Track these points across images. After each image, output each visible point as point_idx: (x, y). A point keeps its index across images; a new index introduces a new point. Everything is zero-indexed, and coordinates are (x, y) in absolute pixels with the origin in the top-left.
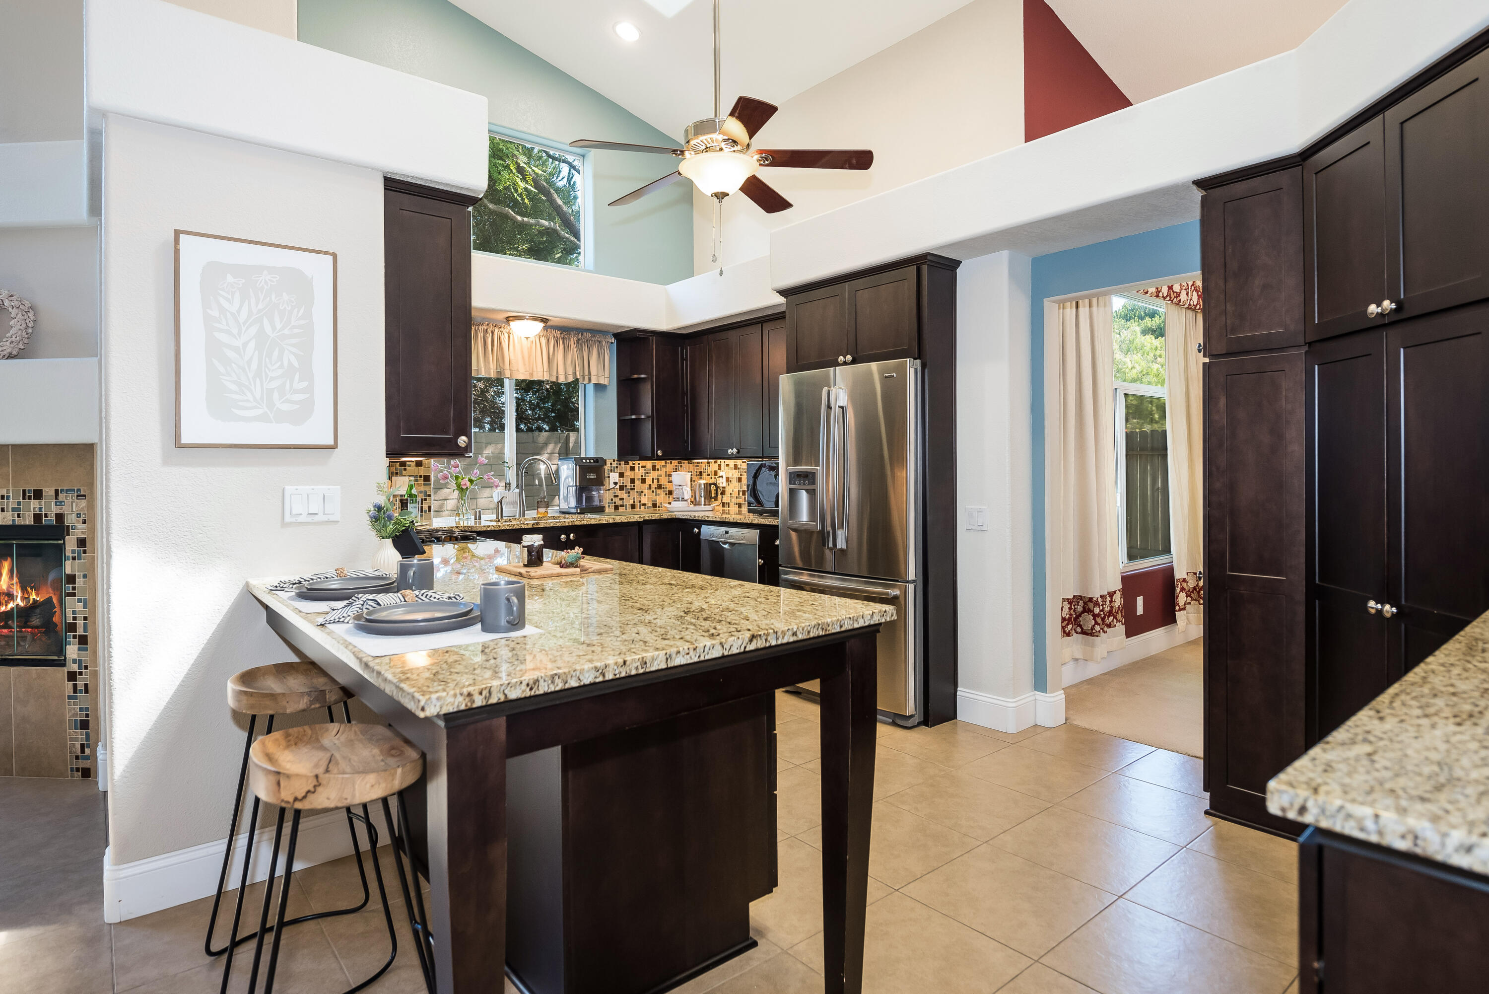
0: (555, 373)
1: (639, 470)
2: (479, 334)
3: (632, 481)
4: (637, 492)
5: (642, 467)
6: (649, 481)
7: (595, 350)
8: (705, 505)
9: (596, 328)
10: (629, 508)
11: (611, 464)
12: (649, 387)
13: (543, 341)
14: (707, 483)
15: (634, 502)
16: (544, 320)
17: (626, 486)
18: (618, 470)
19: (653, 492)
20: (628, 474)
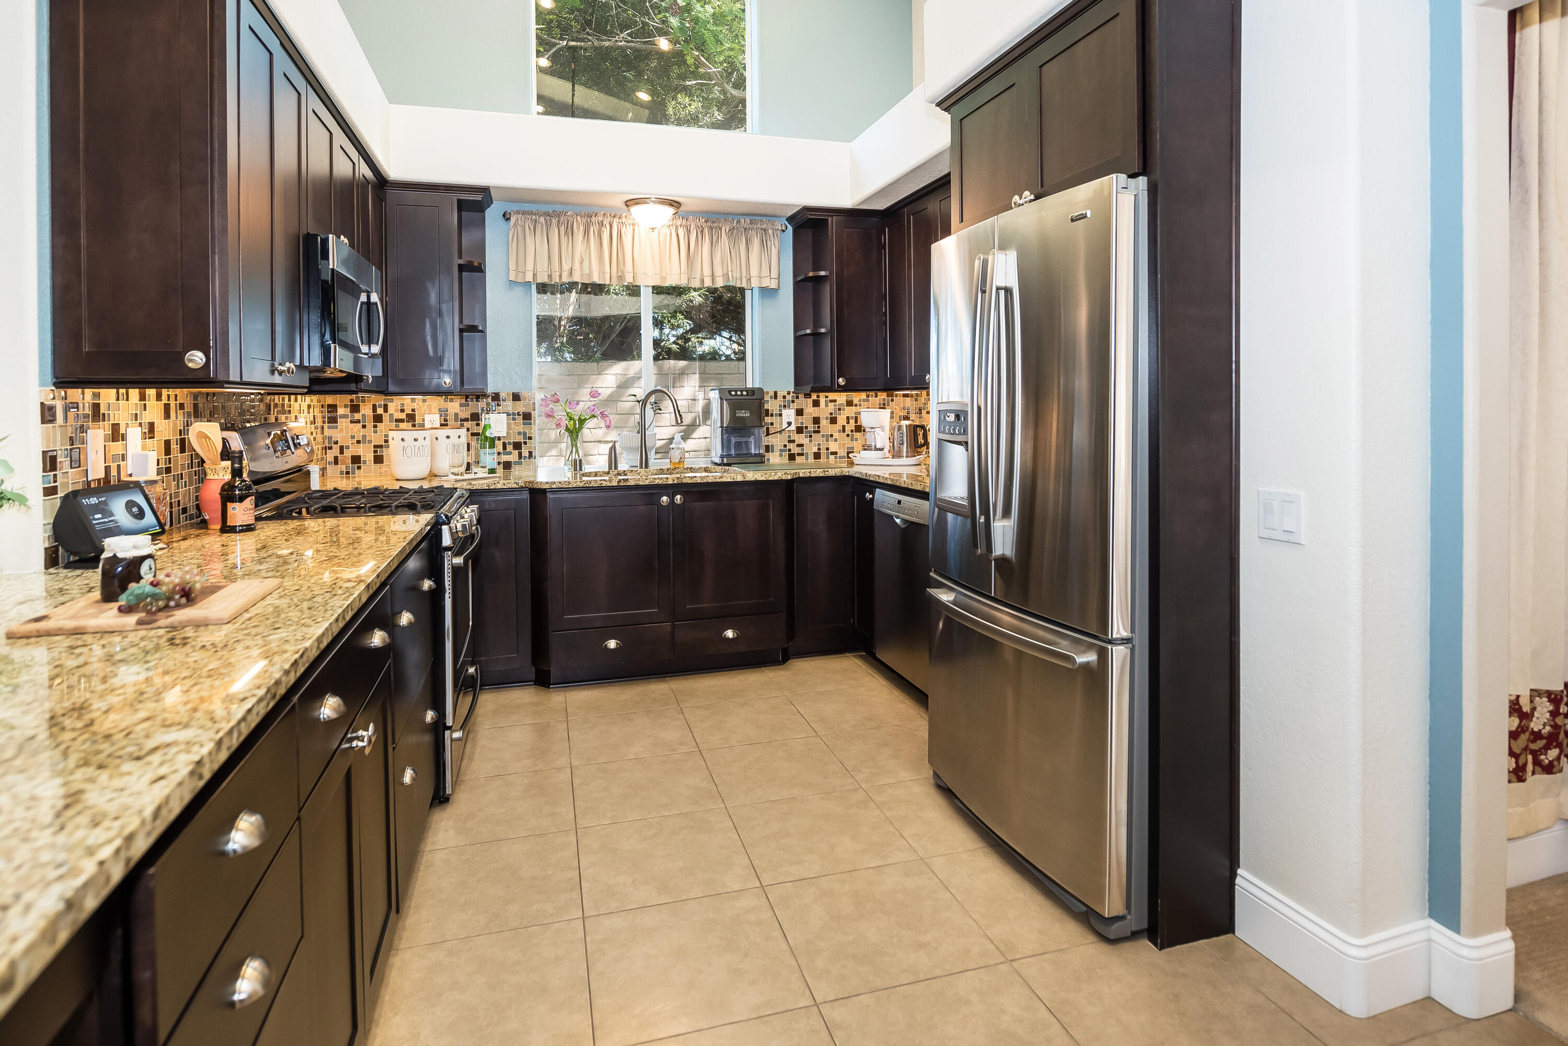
0: (698, 276)
1: (827, 405)
2: (592, 229)
3: (816, 421)
4: (823, 436)
5: (831, 401)
6: (841, 420)
7: (756, 243)
8: (907, 457)
9: (755, 211)
10: (811, 457)
11: (784, 397)
12: (828, 289)
13: (681, 232)
14: (910, 425)
15: (819, 449)
16: (674, 204)
17: (806, 428)
18: (795, 406)
19: (848, 435)
20: (810, 411)
